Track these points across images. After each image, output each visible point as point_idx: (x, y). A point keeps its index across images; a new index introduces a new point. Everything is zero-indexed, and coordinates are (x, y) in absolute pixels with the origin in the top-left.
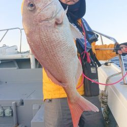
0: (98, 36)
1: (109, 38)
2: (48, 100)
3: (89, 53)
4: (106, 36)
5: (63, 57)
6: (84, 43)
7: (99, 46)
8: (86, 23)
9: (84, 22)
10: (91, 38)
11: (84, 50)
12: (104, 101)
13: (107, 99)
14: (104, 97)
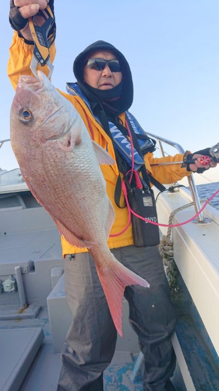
0: (155, 142)
1: (172, 144)
2: (68, 256)
3: (141, 173)
4: (167, 142)
5: (84, 198)
6: (131, 156)
7: (158, 160)
8: (135, 120)
9: (130, 118)
10: (143, 146)
11: (131, 168)
12: (168, 253)
13: (172, 249)
14: (166, 247)
